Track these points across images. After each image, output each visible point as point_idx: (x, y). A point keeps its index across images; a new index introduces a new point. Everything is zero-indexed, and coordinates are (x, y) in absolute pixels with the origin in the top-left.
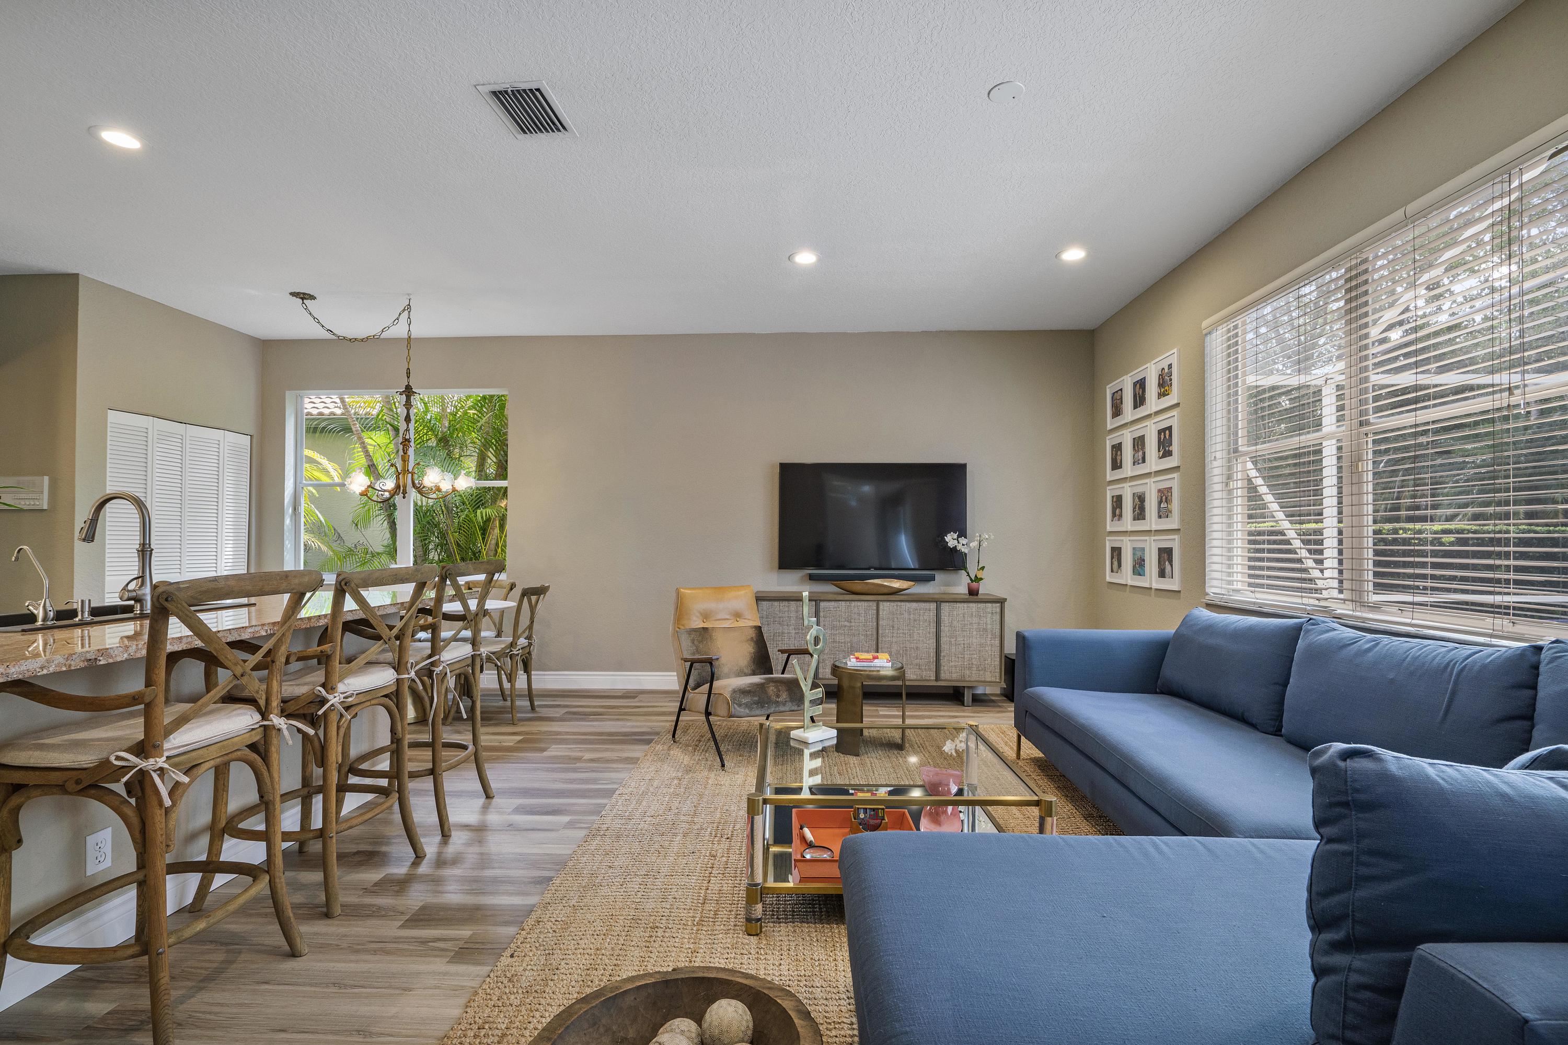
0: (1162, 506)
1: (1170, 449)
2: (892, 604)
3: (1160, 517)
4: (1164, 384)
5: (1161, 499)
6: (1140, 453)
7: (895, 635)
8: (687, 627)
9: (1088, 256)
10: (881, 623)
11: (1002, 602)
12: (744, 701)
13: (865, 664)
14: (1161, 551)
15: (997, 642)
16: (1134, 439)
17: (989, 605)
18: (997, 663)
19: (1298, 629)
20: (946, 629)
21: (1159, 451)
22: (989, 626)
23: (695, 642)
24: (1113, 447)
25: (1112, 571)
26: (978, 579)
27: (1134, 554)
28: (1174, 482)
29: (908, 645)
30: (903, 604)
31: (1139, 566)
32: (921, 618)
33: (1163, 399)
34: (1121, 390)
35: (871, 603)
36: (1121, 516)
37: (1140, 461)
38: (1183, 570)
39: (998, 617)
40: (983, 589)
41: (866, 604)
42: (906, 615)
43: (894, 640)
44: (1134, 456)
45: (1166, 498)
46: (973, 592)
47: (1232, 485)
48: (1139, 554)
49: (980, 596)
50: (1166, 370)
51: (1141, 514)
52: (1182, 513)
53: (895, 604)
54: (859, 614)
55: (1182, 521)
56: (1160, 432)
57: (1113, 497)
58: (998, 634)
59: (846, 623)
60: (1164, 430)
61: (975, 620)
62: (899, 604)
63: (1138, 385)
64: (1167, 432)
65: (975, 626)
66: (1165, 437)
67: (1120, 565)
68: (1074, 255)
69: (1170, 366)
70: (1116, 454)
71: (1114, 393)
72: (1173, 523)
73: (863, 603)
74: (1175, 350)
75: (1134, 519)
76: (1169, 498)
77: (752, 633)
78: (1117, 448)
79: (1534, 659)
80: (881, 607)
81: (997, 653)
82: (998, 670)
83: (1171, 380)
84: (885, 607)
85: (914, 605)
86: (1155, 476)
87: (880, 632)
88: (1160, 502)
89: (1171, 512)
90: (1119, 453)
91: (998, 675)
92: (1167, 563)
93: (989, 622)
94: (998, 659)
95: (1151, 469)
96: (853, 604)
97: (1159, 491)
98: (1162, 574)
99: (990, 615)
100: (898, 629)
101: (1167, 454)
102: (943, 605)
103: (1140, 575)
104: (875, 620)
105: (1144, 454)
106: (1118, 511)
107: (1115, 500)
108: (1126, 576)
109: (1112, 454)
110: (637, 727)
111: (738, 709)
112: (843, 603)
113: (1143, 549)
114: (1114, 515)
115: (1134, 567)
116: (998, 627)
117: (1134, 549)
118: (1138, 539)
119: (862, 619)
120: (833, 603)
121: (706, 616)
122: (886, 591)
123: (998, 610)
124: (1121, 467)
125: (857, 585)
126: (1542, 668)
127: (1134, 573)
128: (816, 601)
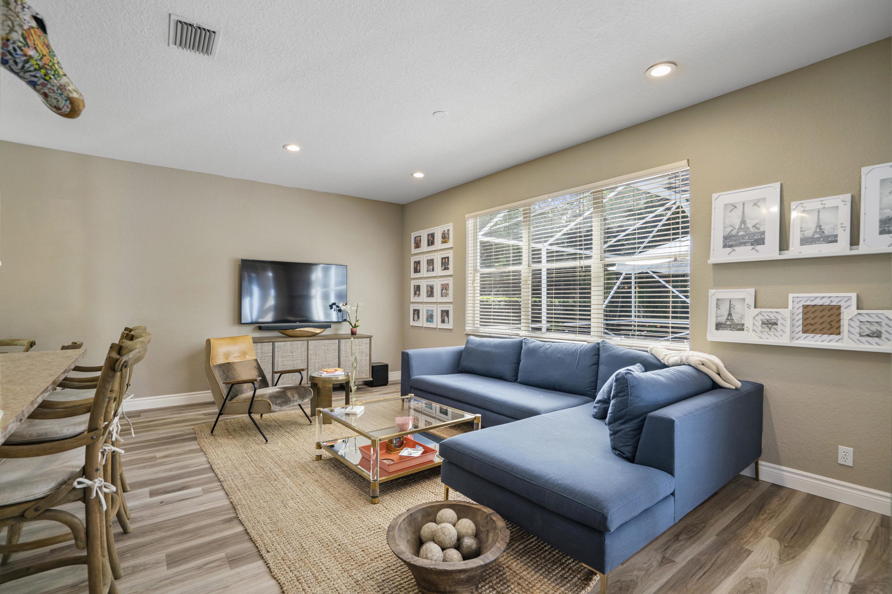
0: (443, 291)
1: (448, 266)
2: (316, 341)
3: (442, 296)
4: (445, 238)
5: (443, 288)
6: (431, 267)
7: (317, 358)
8: (215, 364)
9: (425, 176)
10: (309, 352)
11: (370, 337)
12: (278, 402)
13: (331, 374)
14: (442, 312)
15: (368, 358)
16: (428, 260)
17: (364, 339)
18: (368, 368)
19: (521, 342)
20: (343, 353)
21: (442, 267)
22: (364, 350)
23: (225, 372)
24: (415, 262)
25: (414, 320)
26: (355, 326)
27: (427, 313)
28: (450, 281)
29: (324, 364)
30: (321, 341)
31: (430, 318)
32: (331, 348)
33: (444, 244)
34: (420, 236)
35: (304, 342)
36: (419, 295)
37: (431, 270)
38: (454, 320)
39: (368, 345)
40: (359, 331)
41: (301, 342)
42: (323, 347)
43: (317, 361)
44: (427, 268)
45: (446, 288)
46: (353, 333)
47: (475, 285)
48: (430, 313)
49: (357, 335)
50: (446, 232)
51: (431, 294)
52: (454, 295)
53: (318, 341)
54: (298, 348)
55: (454, 298)
56: (442, 259)
57: (415, 286)
58: (368, 354)
59: (290, 354)
60: (445, 258)
61: (358, 347)
62: (319, 341)
63: (430, 236)
64: (446, 259)
65: (358, 350)
66: (445, 261)
67: (418, 317)
68: (419, 175)
69: (448, 230)
70: (417, 266)
71: (416, 237)
72: (450, 299)
73: (300, 342)
74: (451, 224)
75: (427, 296)
76: (447, 288)
77: (255, 364)
78: (418, 263)
79: (597, 346)
80: (310, 343)
81: (368, 364)
82: (369, 372)
83: (449, 236)
84: (313, 343)
85: (327, 341)
86: (439, 278)
87: (309, 357)
88: (442, 290)
89: (448, 294)
90: (418, 265)
91: (368, 374)
92: (446, 317)
93: (364, 348)
94: (369, 366)
95: (437, 274)
96: (294, 342)
97: (442, 285)
98: (443, 321)
99: (364, 344)
100: (319, 355)
101: (446, 268)
102: (342, 340)
103: (431, 322)
104: (306, 351)
105: (433, 267)
106: (417, 293)
107: (416, 287)
108: (422, 322)
109: (414, 265)
110: (170, 432)
111: (275, 407)
112: (289, 342)
113: (433, 311)
114: (415, 294)
115: (427, 319)
116: (369, 350)
117: (427, 310)
118: (430, 307)
119: (299, 351)
120: (283, 343)
121: (227, 355)
122: (310, 334)
123: (369, 342)
124: (419, 272)
125: (290, 332)
126: (601, 349)
127: (427, 321)
128: (273, 342)
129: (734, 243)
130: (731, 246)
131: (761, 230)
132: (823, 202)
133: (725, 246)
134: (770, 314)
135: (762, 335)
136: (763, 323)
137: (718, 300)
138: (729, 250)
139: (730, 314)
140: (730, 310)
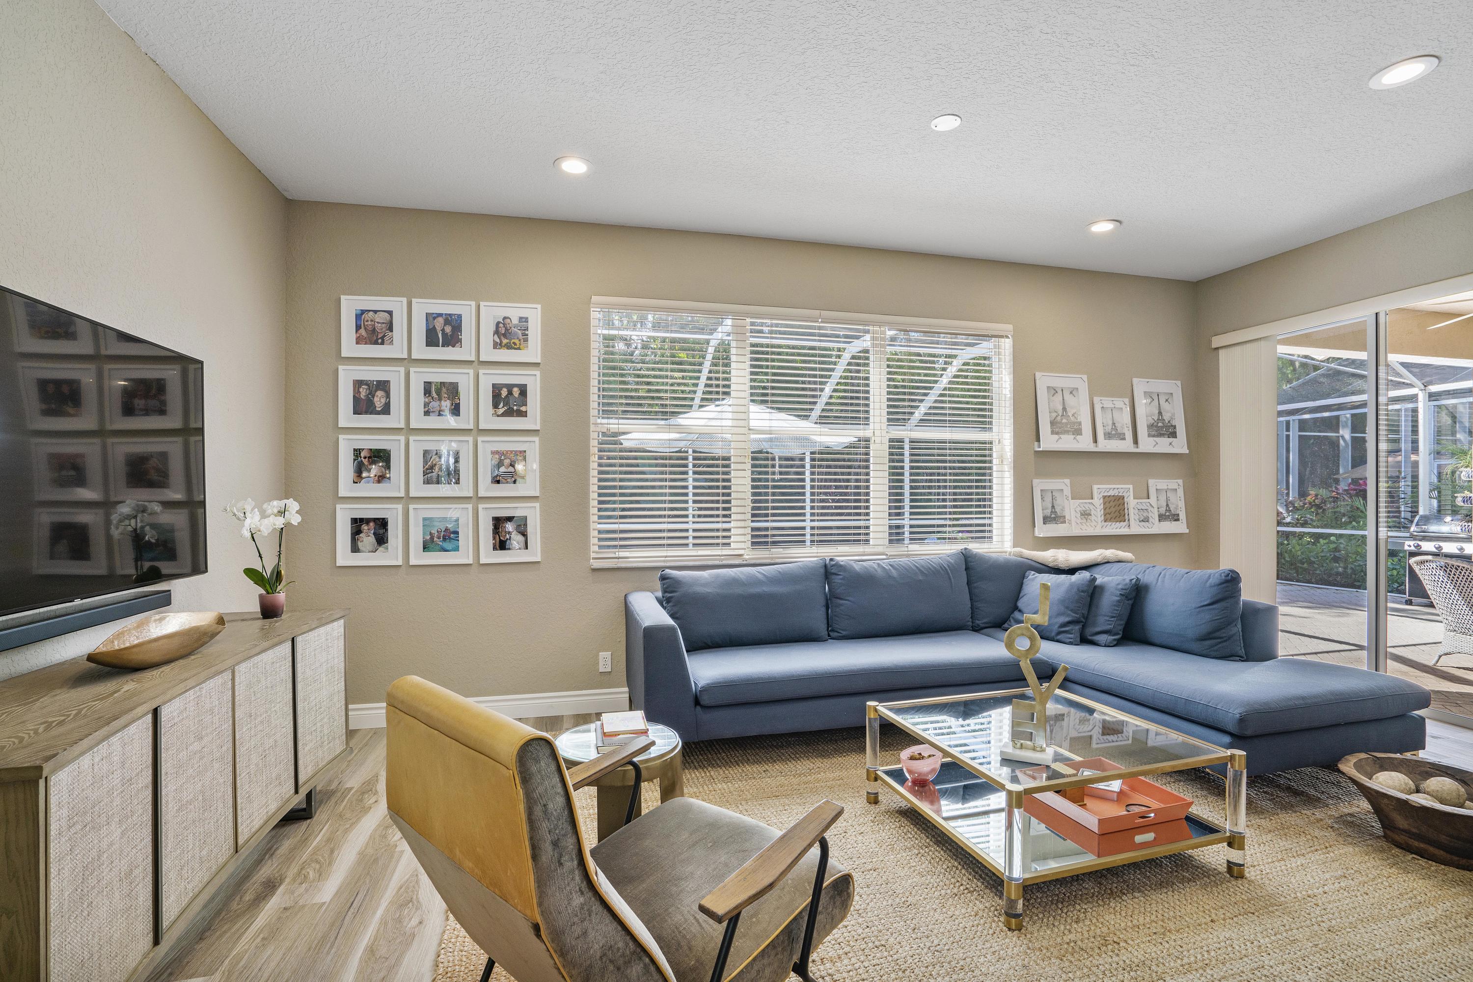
129: (1060, 430)
130: (1057, 433)
131: (1079, 420)
132: (1114, 402)
133: (1053, 433)
134: (1086, 506)
135: (1082, 527)
136: (1082, 514)
137: (1041, 490)
138: (1056, 437)
139: (1053, 507)
140: (1053, 503)
